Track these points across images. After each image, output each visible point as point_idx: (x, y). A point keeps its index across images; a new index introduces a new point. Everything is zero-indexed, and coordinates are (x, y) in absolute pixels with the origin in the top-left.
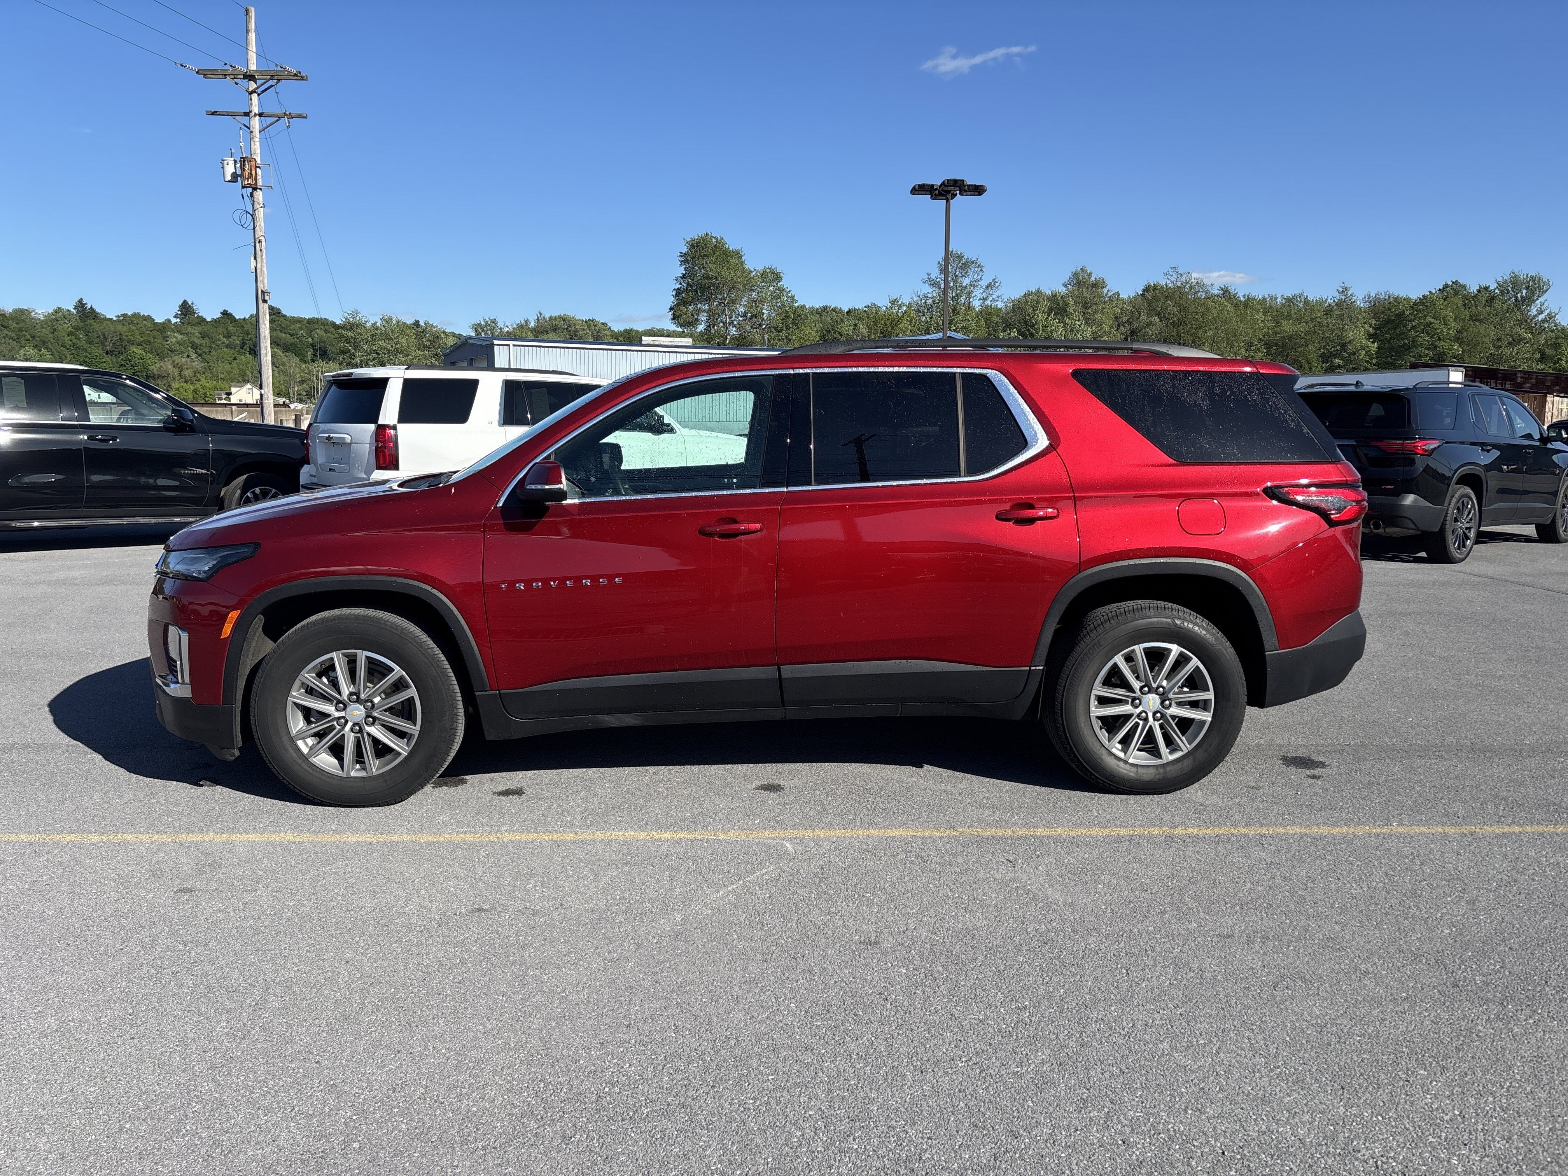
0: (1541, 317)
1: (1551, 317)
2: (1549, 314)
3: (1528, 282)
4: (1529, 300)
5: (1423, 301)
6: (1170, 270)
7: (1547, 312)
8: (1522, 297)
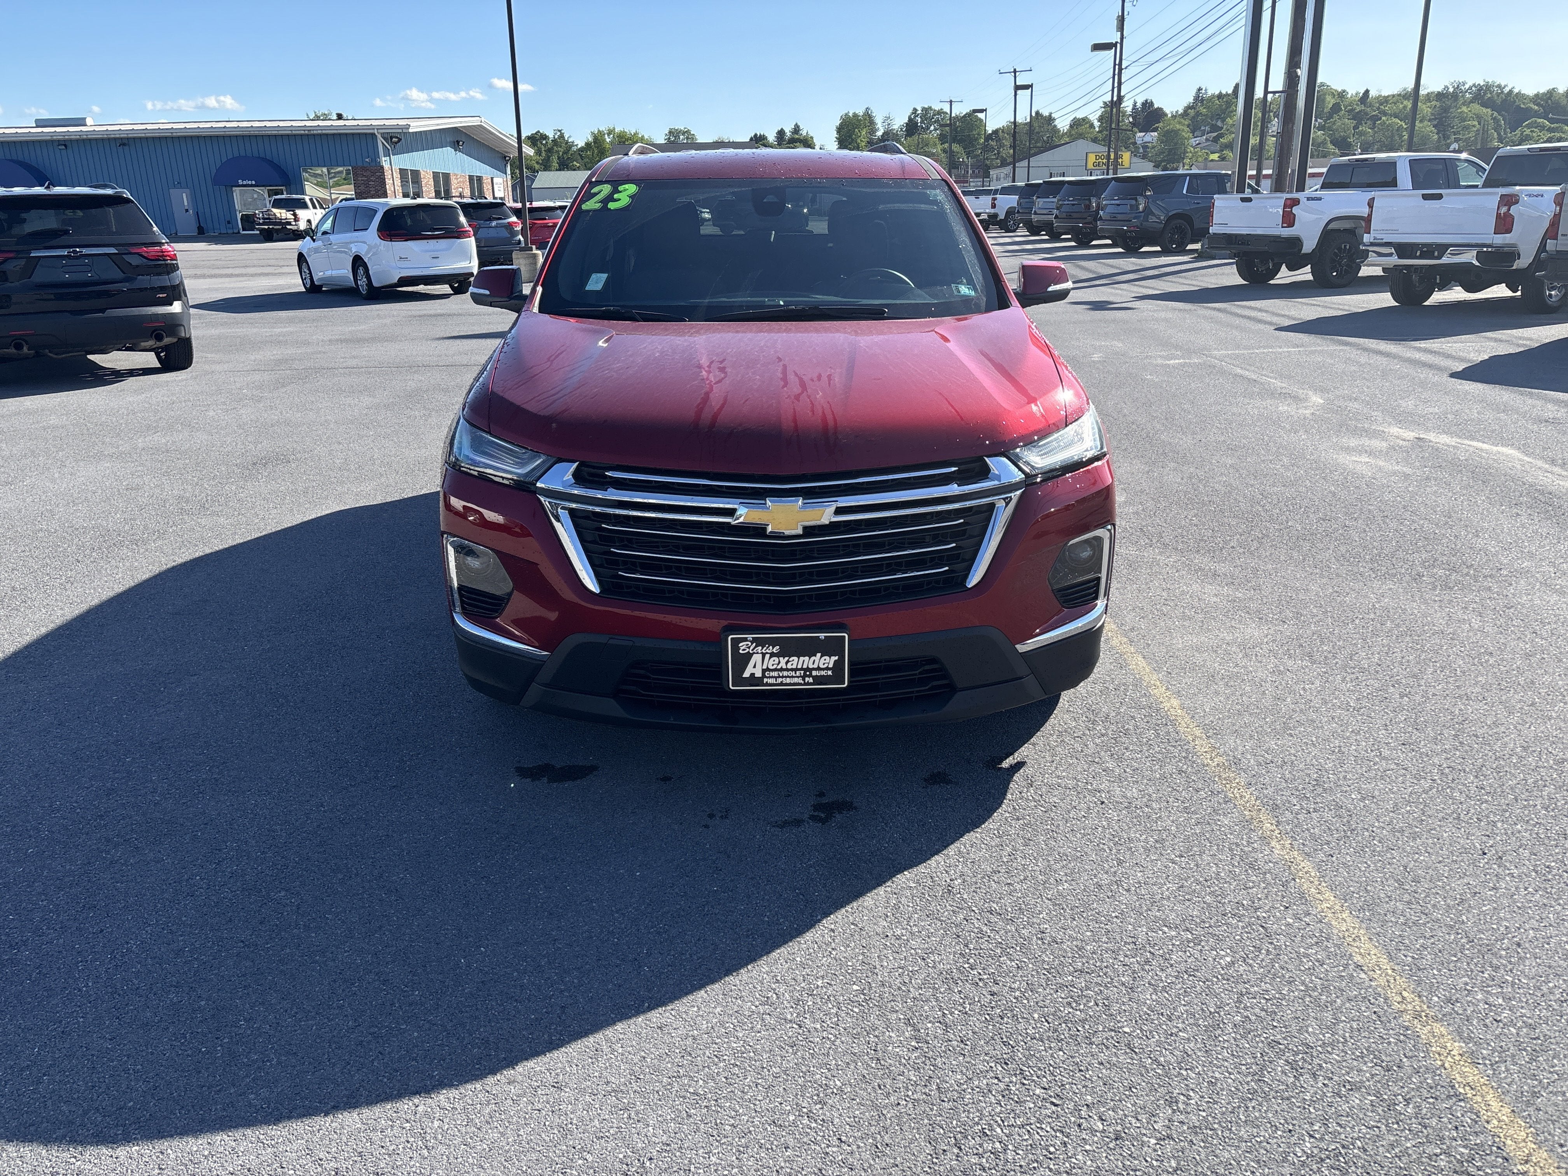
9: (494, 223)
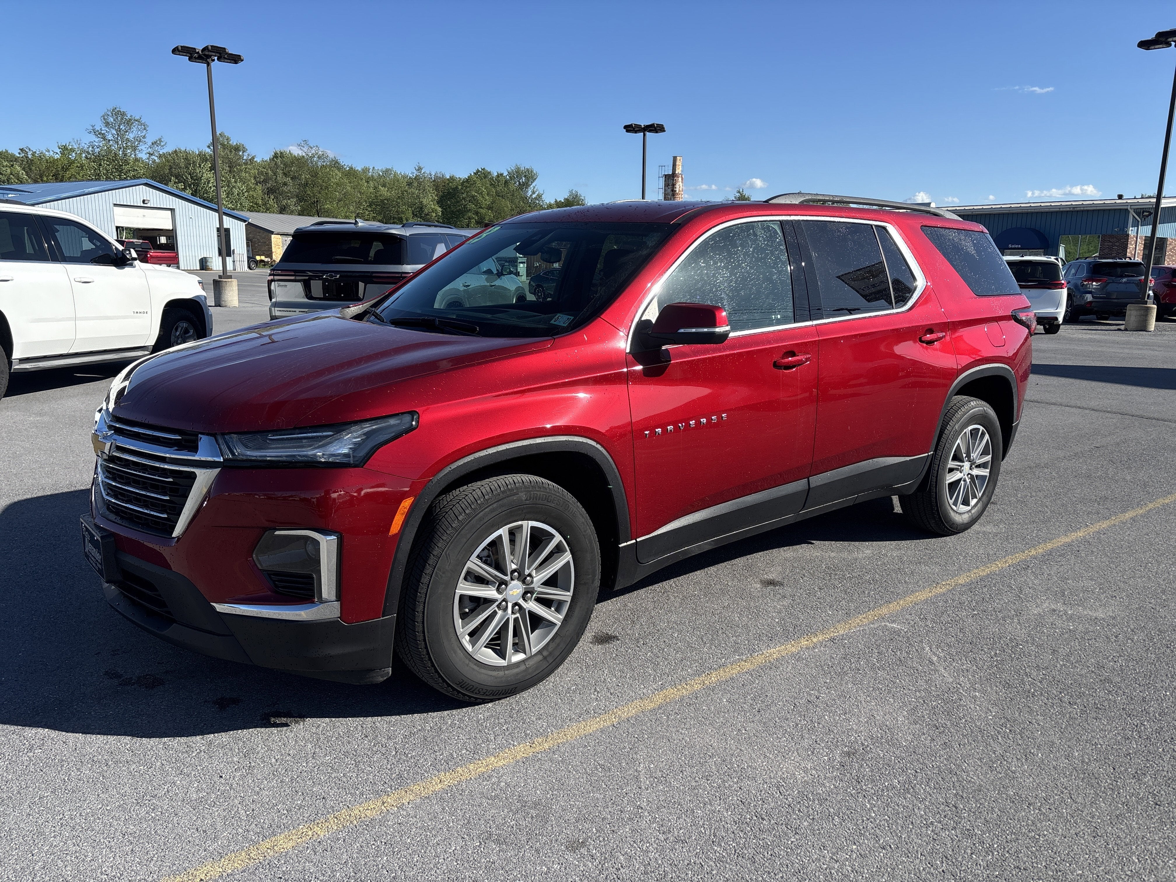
0: (534, 196)
1: (539, 197)
2: (538, 195)
3: (525, 173)
4: (526, 185)
5: (468, 180)
6: (302, 142)
7: (537, 193)
8: (523, 182)
9: (1124, 280)
